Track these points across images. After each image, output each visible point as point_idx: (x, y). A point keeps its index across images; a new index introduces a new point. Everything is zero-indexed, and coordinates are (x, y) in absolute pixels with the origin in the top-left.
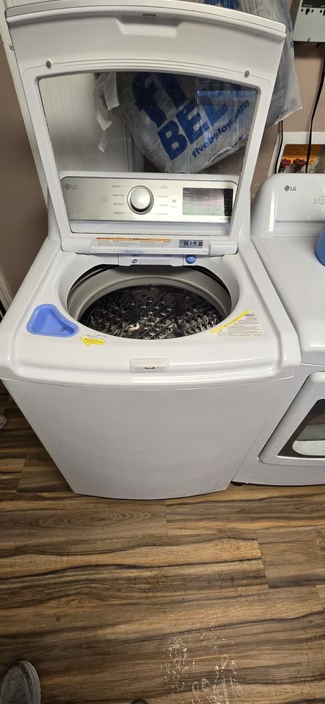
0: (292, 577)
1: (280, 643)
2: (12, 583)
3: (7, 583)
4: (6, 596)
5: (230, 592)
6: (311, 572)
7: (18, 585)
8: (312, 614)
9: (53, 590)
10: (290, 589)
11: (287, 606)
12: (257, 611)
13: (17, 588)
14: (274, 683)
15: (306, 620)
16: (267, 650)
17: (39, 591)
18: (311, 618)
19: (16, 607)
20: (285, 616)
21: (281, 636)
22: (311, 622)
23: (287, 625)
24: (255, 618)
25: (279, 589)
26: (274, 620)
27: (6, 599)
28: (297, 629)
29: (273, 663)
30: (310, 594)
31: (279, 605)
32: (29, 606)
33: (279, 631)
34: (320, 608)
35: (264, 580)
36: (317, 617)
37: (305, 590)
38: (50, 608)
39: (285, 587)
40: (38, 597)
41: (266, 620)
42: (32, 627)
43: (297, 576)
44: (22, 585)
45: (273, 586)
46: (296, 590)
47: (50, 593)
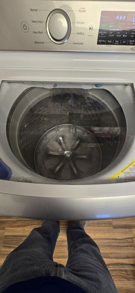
0: (123, 225)
1: (114, 246)
2: (13, 219)
3: (11, 219)
4: (11, 223)
5: (97, 228)
6: (131, 224)
7: (15, 219)
8: (128, 238)
9: (29, 222)
10: (122, 229)
11: (120, 235)
12: (107, 236)
13: (15, 221)
14: (109, 258)
15: (125, 240)
16: (109, 248)
17: (24, 222)
18: (128, 240)
19: (15, 227)
20: (117, 238)
21: (115, 244)
22: (127, 241)
23: (118, 241)
24: (106, 238)
25: (117, 229)
26: (113, 239)
27: (12, 224)
28: (121, 243)
29: (110, 252)
30: (129, 231)
31: (116, 234)
32: (20, 227)
33: (114, 243)
34: (132, 236)
35: (112, 225)
36: (130, 239)
37: (127, 230)
38: (28, 228)
39: (119, 228)
40: (23, 224)
41: (110, 239)
42: (22, 234)
43: (125, 225)
44: (17, 220)
45: (115, 228)
46: (124, 230)
47: (28, 223)
